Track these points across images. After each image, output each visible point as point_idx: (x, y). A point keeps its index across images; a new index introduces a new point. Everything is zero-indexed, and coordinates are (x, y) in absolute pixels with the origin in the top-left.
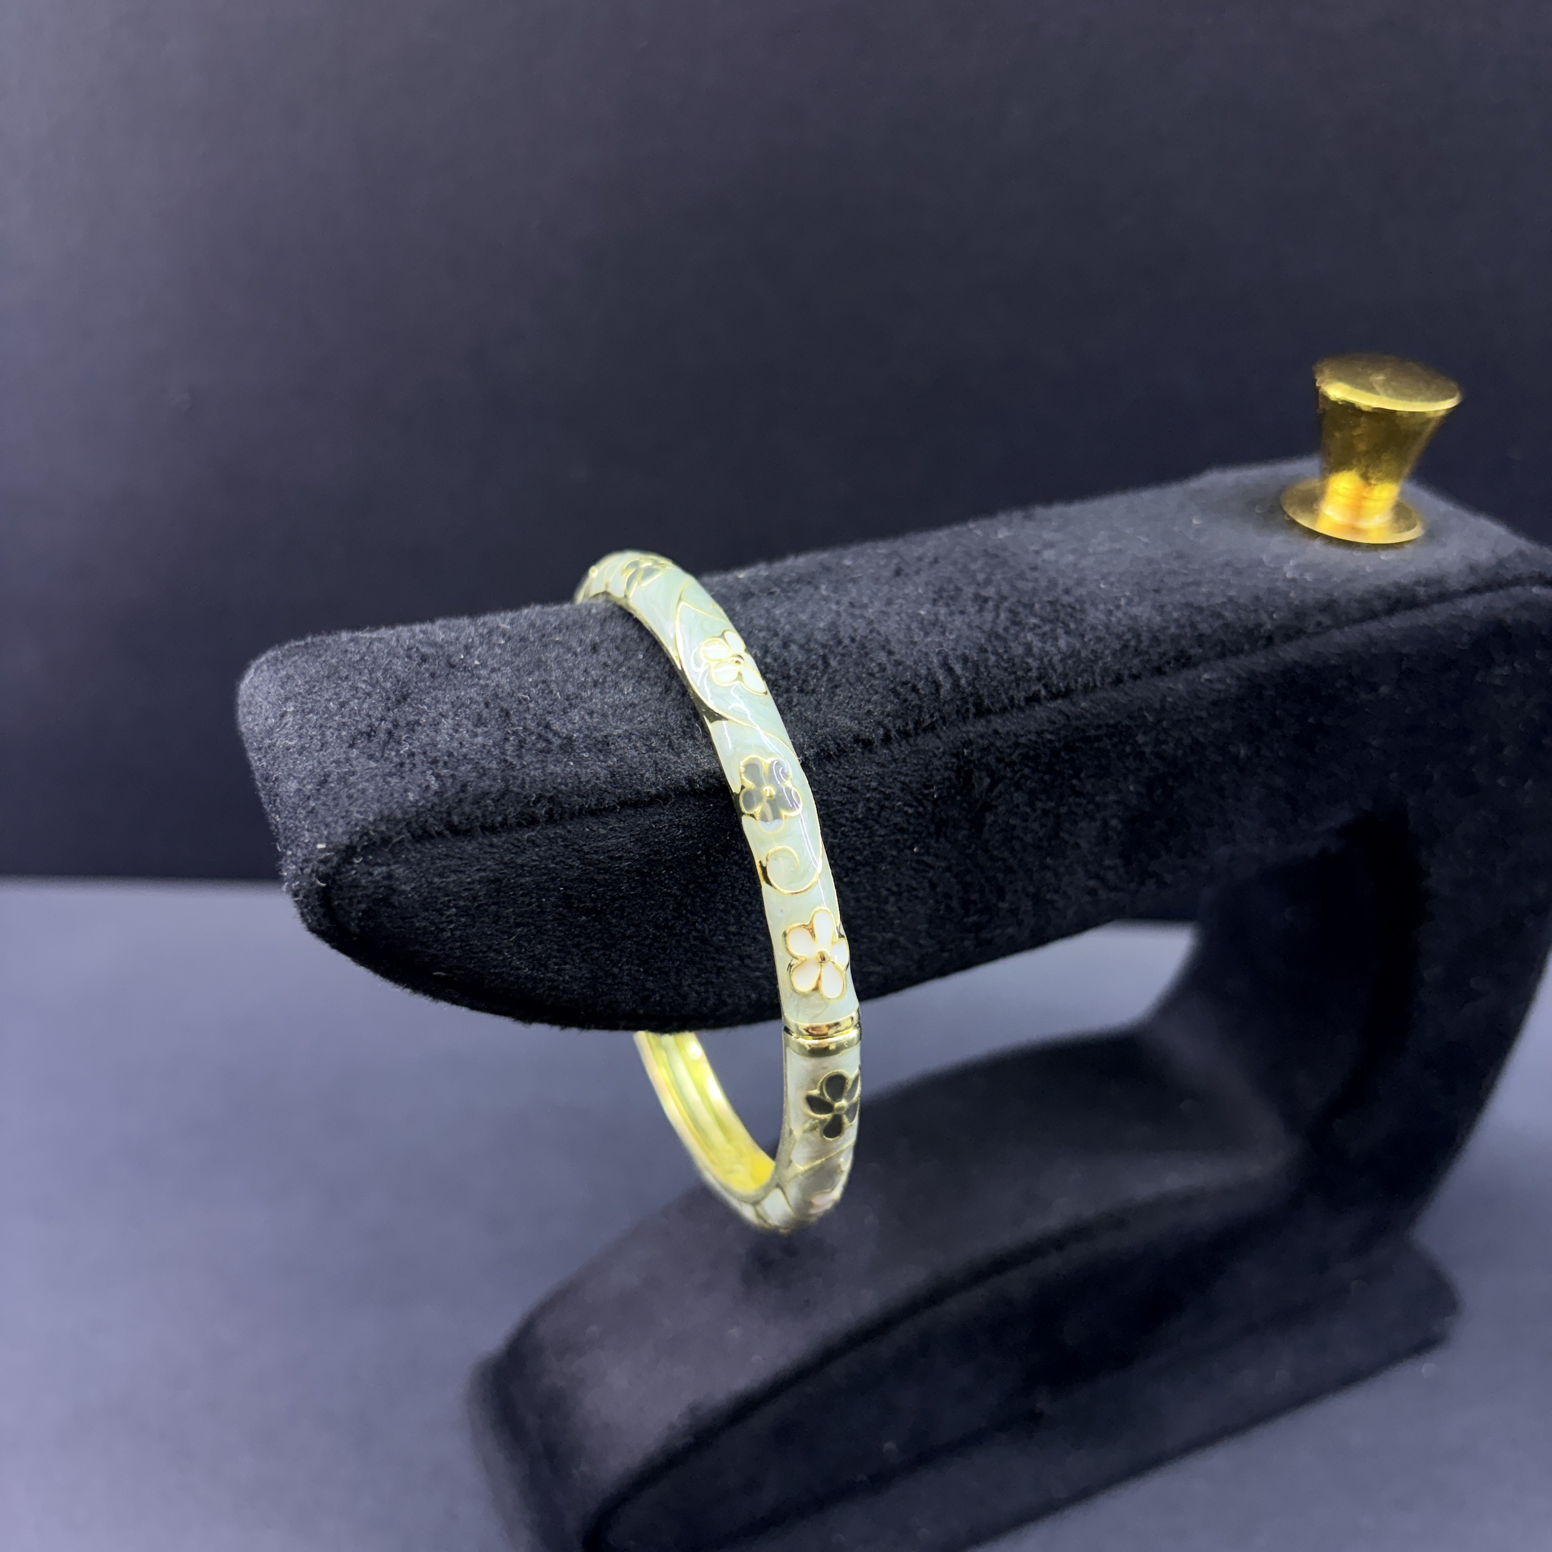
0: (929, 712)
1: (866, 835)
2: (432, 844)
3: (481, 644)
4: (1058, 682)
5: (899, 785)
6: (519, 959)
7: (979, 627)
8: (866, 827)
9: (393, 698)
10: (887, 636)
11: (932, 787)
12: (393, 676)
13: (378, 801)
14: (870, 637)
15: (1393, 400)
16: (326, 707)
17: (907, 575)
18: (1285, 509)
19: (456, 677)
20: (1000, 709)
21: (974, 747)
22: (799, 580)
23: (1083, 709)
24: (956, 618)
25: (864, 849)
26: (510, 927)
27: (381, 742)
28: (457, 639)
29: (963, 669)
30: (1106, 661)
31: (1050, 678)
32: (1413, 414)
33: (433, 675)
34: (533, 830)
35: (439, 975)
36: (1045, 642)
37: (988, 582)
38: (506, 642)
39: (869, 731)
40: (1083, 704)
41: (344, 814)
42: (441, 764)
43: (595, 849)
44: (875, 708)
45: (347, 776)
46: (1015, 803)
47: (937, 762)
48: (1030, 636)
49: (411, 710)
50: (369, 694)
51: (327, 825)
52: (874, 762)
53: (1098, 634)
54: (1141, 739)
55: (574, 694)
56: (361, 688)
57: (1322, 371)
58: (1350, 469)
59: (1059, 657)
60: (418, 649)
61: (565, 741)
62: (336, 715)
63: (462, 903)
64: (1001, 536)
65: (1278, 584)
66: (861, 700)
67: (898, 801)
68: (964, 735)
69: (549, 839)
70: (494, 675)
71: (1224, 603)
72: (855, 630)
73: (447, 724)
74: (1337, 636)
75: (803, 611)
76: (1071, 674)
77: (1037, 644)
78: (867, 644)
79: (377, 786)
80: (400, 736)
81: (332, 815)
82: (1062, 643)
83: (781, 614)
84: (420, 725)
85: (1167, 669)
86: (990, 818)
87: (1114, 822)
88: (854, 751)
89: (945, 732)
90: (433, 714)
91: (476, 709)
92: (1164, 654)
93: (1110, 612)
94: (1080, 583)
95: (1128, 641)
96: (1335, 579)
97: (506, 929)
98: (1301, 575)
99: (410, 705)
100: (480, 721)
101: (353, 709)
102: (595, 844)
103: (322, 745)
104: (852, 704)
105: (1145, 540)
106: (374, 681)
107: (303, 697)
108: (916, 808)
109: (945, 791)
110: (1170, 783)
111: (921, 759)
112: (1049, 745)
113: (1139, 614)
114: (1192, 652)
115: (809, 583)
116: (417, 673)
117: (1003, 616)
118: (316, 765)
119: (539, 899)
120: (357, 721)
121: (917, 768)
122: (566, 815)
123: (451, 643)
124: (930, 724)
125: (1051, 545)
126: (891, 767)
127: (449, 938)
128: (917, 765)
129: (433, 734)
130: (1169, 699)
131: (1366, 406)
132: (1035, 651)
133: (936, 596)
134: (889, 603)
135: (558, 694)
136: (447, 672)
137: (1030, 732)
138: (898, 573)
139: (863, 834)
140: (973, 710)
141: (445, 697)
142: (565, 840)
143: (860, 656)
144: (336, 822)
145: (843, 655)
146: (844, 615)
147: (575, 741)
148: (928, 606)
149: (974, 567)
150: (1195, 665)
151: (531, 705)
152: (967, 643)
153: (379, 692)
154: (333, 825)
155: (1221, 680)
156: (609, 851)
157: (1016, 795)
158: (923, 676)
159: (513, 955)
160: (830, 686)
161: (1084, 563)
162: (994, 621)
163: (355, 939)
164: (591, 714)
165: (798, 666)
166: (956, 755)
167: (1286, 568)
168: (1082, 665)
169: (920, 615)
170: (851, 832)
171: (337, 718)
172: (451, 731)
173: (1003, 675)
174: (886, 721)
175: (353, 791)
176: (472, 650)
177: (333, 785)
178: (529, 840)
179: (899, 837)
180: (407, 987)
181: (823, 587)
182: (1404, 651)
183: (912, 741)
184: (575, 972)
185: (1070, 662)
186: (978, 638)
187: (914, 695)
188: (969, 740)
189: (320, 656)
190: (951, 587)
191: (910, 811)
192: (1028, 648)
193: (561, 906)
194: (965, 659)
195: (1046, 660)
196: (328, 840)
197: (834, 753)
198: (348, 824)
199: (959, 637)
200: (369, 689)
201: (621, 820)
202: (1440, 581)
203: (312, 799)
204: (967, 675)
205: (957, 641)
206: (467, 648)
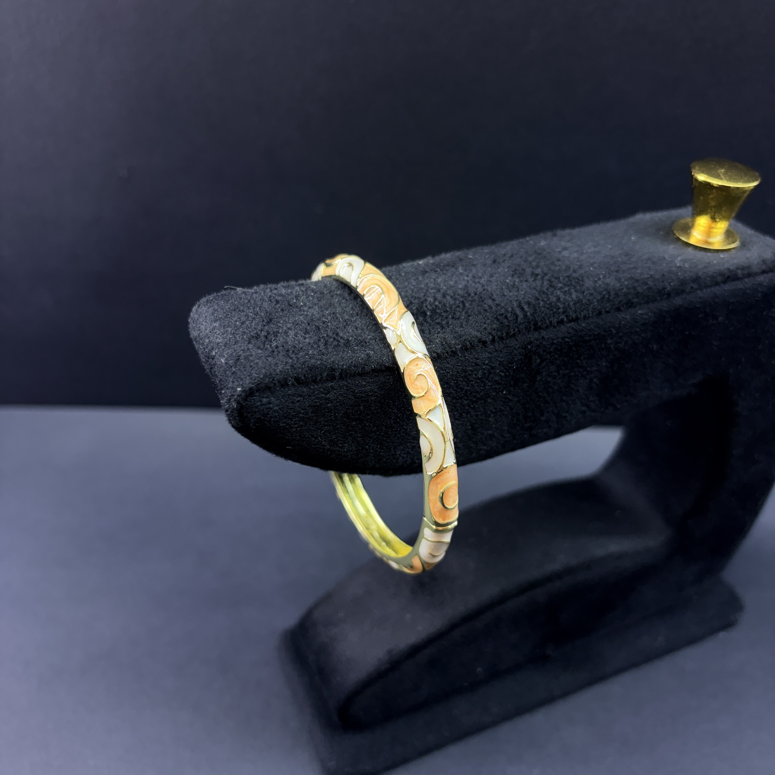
0: (513, 328)
1: (482, 386)
2: (288, 388)
3: (303, 295)
4: (573, 315)
5: (498, 362)
6: (325, 441)
7: (534, 288)
8: (482, 382)
9: (266, 320)
10: (491, 292)
11: (513, 363)
12: (264, 310)
13: (264, 368)
14: (483, 293)
15: (729, 182)
16: (235, 324)
17: (499, 263)
18: (675, 232)
19: (293, 311)
20: (545, 327)
21: (533, 345)
22: (448, 265)
23: (583, 327)
24: (524, 284)
25: (481, 392)
26: (322, 427)
27: (263, 341)
28: (291, 293)
29: (528, 308)
30: (593, 304)
31: (569, 313)
32: (738, 188)
33: (282, 310)
34: (333, 383)
35: (289, 448)
36: (565, 296)
37: (537, 266)
38: (314, 294)
39: (485, 337)
40: (583, 325)
41: (249, 374)
42: (291, 351)
43: (360, 391)
44: (488, 326)
45: (248, 357)
46: (550, 370)
47: (515, 352)
48: (559, 293)
49: (274, 326)
50: (254, 319)
51: (242, 379)
52: (487, 351)
53: (590, 292)
54: (609, 341)
55: (348, 319)
56: (250, 316)
57: (694, 168)
58: (707, 214)
59: (573, 302)
60: (274, 298)
61: (346, 342)
62: (240, 328)
63: (301, 415)
64: (542, 244)
65: (673, 269)
66: (481, 323)
67: (497, 370)
68: (529, 339)
69: (340, 386)
70: (310, 310)
71: (648, 278)
72: (476, 289)
73: (292, 333)
74: (699, 293)
75: (451, 280)
76: (578, 310)
77: (562, 296)
78: (482, 296)
79: (263, 361)
80: (271, 339)
81: (243, 375)
82: (574, 296)
83: (441, 282)
84: (279, 333)
85: (622, 309)
86: (539, 378)
87: (595, 380)
88: (478, 346)
89: (520, 338)
90: (285, 328)
91: (304, 326)
92: (621, 301)
93: (596, 282)
94: (581, 267)
95: (605, 295)
96: (700, 267)
97: (319, 428)
98: (684, 264)
99: (273, 324)
100: (306, 332)
101: (248, 325)
102: (361, 389)
103: (235, 343)
104: (477, 324)
105: (610, 247)
106: (256, 313)
107: (224, 320)
108: (505, 373)
109: (519, 365)
110: (622, 362)
111: (509, 350)
112: (567, 344)
113: (609, 282)
114: (634, 300)
115: (453, 266)
116: (275, 309)
117: (545, 283)
118: (233, 351)
119: (335, 414)
120: (250, 331)
121: (506, 354)
122: (348, 376)
123: (289, 295)
124: (513, 334)
125: (565, 249)
126: (495, 354)
127: (294, 431)
128: (506, 353)
129: (285, 337)
130: (623, 323)
131: (716, 184)
132: (562, 299)
133: (513, 273)
134: (491, 276)
135: (341, 319)
136: (289, 308)
137: (558, 338)
138: (494, 262)
139: (481, 385)
140: (533, 327)
141: (289, 320)
142: (347, 387)
143: (480, 302)
144: (246, 378)
145: (472, 301)
146: (470, 281)
147: (350, 341)
148: (510, 278)
149: (530, 259)
150: (635, 307)
151: (329, 324)
152: (530, 296)
153: (259, 318)
154: (244, 379)
155: (646, 314)
156: (367, 392)
157: (551, 367)
158: (510, 312)
159: (322, 439)
160: (466, 316)
161: (583, 257)
162: (541, 286)
163: (252, 431)
164: (357, 328)
165: (451, 306)
166: (525, 348)
167: (676, 261)
168: (584, 307)
169: (506, 282)
170: (475, 384)
171: (241, 330)
172: (294, 336)
173: (548, 311)
174: (493, 332)
175: (252, 364)
176: (299, 298)
177: (242, 361)
178: (331, 387)
179: (497, 387)
180: (273, 454)
181: (460, 268)
182: (731, 301)
183: (504, 342)
184: (349, 447)
185: (578, 305)
186: (535, 294)
187: (506, 320)
188: (531, 341)
189: (229, 300)
190: (520, 268)
191: (503, 374)
192: (559, 299)
193: (344, 417)
194: (529, 304)
195: (567, 304)
196: (242, 386)
197: (469, 348)
198: (251, 379)
199: (526, 292)
200: (254, 316)
201: (372, 378)
202: (749, 267)
203: (233, 367)
204: (530, 311)
205: (525, 294)
206: (297, 297)
